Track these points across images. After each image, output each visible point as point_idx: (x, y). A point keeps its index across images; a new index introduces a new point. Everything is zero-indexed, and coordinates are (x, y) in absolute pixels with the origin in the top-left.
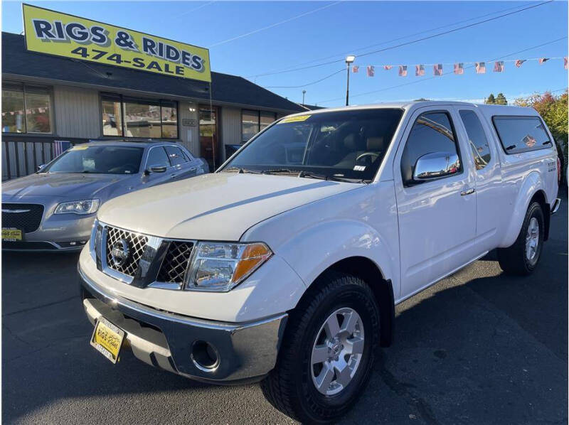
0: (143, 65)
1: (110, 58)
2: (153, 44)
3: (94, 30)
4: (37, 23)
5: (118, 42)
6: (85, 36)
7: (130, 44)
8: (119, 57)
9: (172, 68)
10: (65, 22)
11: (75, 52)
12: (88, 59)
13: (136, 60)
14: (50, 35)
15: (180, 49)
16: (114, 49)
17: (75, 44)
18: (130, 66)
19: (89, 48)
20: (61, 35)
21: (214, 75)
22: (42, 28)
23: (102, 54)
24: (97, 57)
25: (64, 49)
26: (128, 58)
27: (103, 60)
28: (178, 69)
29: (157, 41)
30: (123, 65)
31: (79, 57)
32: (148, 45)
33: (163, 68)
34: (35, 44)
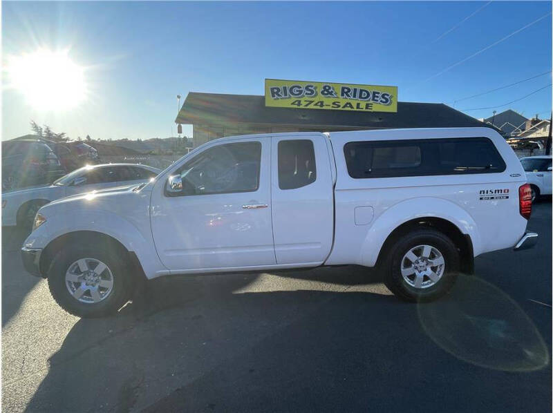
0: (339, 106)
1: (316, 105)
2: (349, 90)
3: (307, 88)
4: (272, 89)
5: (322, 93)
6: (301, 92)
7: (331, 93)
8: (322, 103)
9: (363, 105)
10: (289, 86)
11: (293, 104)
12: (301, 107)
13: (334, 103)
14: (279, 95)
15: (371, 91)
16: (320, 97)
17: (294, 99)
18: (330, 108)
19: (302, 100)
20: (286, 94)
22: (275, 92)
23: (311, 102)
24: (307, 105)
25: (286, 103)
26: (328, 103)
27: (311, 106)
28: (367, 106)
29: (352, 88)
30: (324, 108)
31: (296, 106)
32: (345, 91)
33: (355, 106)
34: (271, 102)
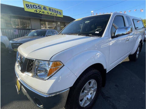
0: (49, 14)
1: (42, 12)
2: (51, 9)
3: (38, 6)
4: (26, 5)
5: (43, 9)
6: (37, 7)
7: (46, 9)
8: (44, 12)
9: (55, 14)
10: (32, 5)
11: (35, 11)
12: (38, 12)
13: (47, 13)
14: (29, 7)
15: (57, 10)
16: (43, 10)
17: (35, 9)
19: (38, 10)
20: (32, 7)
21: (63, 16)
22: (27, 6)
23: (40, 11)
24: (39, 12)
25: (32, 10)
26: (46, 12)
27: (41, 13)
28: (56, 15)
29: (52, 9)
30: (45, 14)
31: (36, 12)
32: (50, 9)
33: (53, 14)
34: (26, 9)
